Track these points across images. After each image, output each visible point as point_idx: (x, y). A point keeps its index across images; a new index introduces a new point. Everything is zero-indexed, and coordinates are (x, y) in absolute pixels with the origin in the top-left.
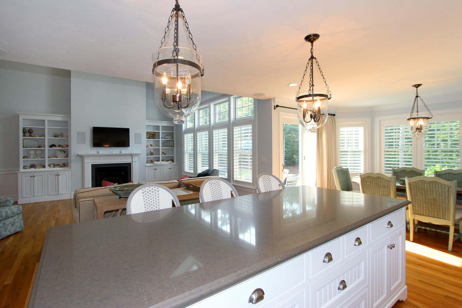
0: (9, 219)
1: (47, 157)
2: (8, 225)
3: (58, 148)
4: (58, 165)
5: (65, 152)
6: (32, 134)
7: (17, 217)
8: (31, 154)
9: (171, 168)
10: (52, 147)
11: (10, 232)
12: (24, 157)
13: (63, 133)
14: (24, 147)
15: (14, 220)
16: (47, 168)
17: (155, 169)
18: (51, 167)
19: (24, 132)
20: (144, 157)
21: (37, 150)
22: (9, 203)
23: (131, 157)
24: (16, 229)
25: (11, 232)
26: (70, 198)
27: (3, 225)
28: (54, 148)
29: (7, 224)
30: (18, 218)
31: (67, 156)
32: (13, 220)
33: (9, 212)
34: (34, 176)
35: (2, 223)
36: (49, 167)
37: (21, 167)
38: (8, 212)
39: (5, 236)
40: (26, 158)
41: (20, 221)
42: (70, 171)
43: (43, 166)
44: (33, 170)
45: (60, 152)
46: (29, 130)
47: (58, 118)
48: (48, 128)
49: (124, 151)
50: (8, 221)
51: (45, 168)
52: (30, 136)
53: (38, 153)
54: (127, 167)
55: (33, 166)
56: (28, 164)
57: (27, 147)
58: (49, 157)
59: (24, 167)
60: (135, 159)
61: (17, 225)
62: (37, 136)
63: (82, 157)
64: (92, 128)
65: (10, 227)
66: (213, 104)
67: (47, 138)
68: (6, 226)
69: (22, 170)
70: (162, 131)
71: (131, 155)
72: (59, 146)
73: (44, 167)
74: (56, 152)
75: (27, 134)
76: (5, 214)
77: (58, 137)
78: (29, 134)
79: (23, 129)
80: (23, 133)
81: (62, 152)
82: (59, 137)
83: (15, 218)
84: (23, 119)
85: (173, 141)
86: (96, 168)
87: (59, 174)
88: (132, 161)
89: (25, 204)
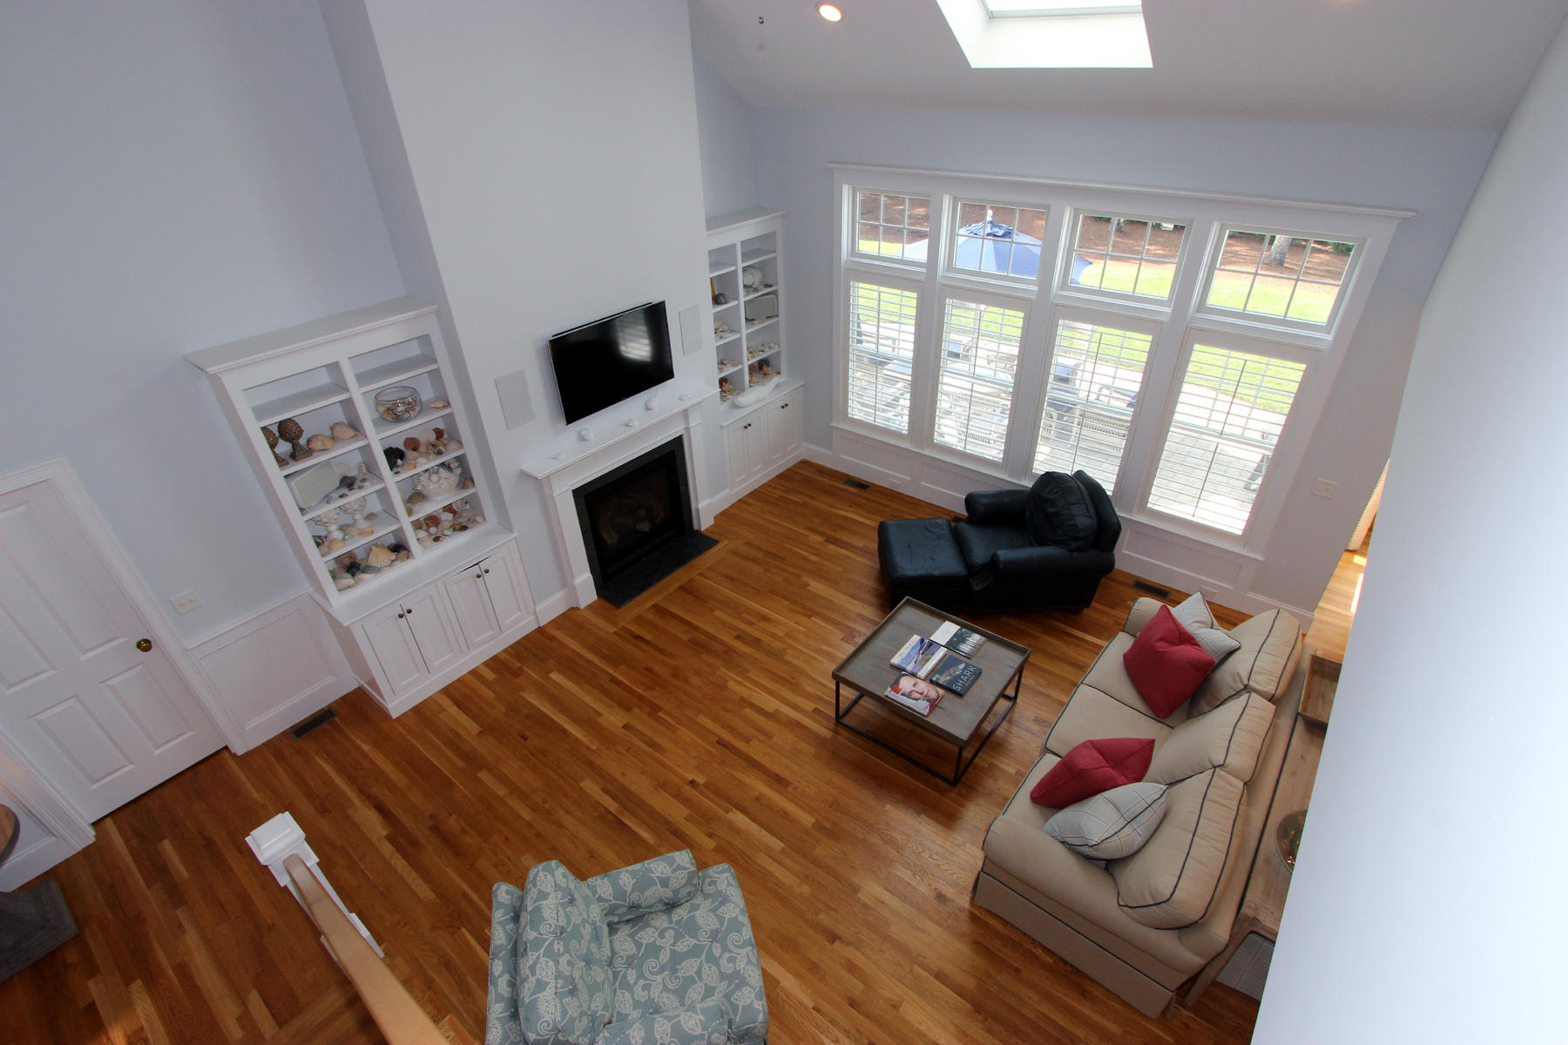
1: (406, 515)
3: (426, 465)
4: (433, 521)
5: (450, 469)
6: (303, 443)
8: (331, 523)
9: (787, 405)
14: (303, 511)
17: (745, 427)
19: (270, 439)
26: (536, 627)
31: (466, 480)
34: (409, 612)
36: (422, 547)
40: (325, 547)
42: (513, 542)
45: (435, 478)
46: (280, 430)
47: (389, 331)
48: (363, 394)
49: (658, 398)
51: (409, 553)
52: (297, 449)
53: (355, 507)
54: (674, 452)
55: (351, 563)
58: (409, 513)
60: (694, 418)
62: (326, 442)
64: (546, 346)
67: (374, 438)
69: (338, 600)
70: (742, 262)
72: (413, 444)
73: (402, 551)
74: (419, 480)
75: (282, 447)
78: (288, 446)
81: (444, 473)
84: (244, 390)
85: (775, 293)
86: (586, 497)
87: (483, 570)
88: (688, 429)
89: (417, 711)
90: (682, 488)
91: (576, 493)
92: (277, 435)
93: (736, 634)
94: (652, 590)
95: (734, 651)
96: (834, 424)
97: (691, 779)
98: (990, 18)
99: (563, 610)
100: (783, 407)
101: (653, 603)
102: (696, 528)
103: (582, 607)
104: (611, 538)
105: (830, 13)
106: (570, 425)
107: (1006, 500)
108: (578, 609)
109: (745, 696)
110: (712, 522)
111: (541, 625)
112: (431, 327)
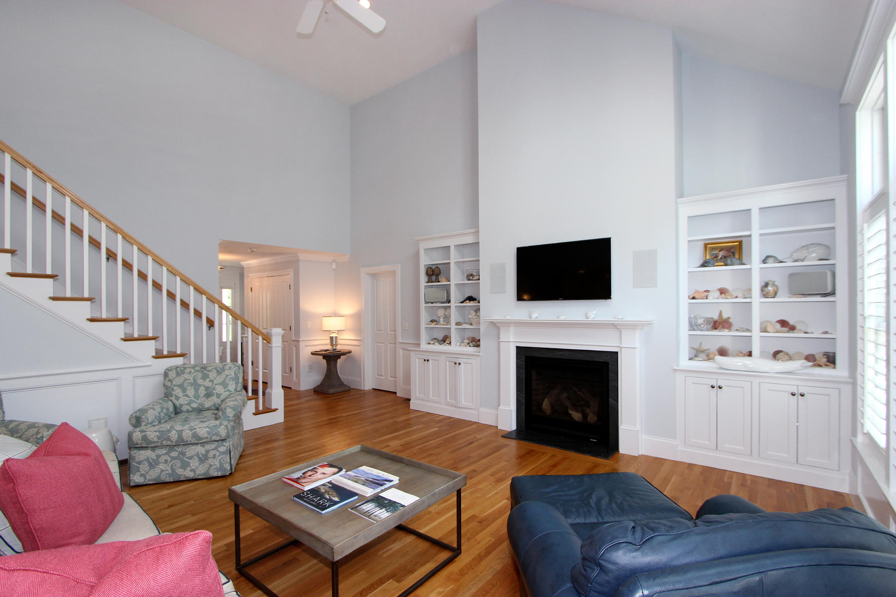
0: (193, 447)
2: (191, 458)
7: (213, 446)
11: (195, 474)
15: (206, 451)
22: (222, 414)
23: (616, 333)
24: (208, 471)
25: (197, 473)
27: (178, 455)
29: (188, 455)
30: (216, 449)
32: (204, 451)
33: (187, 435)
35: (177, 451)
38: (184, 433)
39: (182, 477)
41: (219, 456)
49: (597, 311)
50: (191, 451)
60: (630, 340)
61: (213, 464)
65: (194, 463)
68: (185, 459)
71: (615, 326)
76: (177, 436)
83: (208, 447)
84: (424, 249)
86: (527, 357)
87: (458, 362)
88: (620, 348)
91: (519, 350)
100: (794, 395)
104: (547, 406)
106: (521, 302)
108: (497, 428)
111: (479, 422)
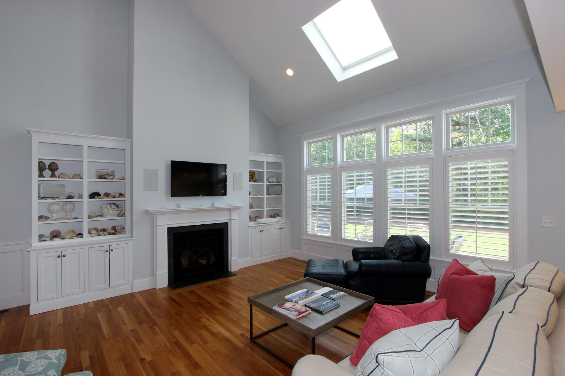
1: (87, 217)
3: (106, 199)
4: (104, 230)
5: (118, 206)
6: (57, 173)
8: (54, 212)
9: (282, 228)
10: (94, 198)
12: (41, 217)
13: (114, 171)
14: (40, 198)
16: (87, 238)
17: (261, 231)
18: (93, 235)
19: (42, 168)
20: (246, 212)
21: (66, 203)
23: (227, 213)
26: (131, 292)
28: (97, 199)
31: (122, 214)
34: (64, 256)
36: (89, 235)
37: (35, 237)
40: (44, 219)
42: (132, 242)
43: (77, 233)
44: (58, 242)
45: (108, 207)
46: (50, 166)
47: (109, 143)
48: (88, 162)
49: (218, 202)
51: (82, 237)
52: (53, 175)
53: (68, 208)
54: (223, 229)
55: (56, 235)
56: (47, 232)
57: (45, 198)
58: (90, 217)
59: (41, 238)
60: (235, 216)
62: (66, 176)
63: (151, 215)
64: (170, 163)
66: (384, 125)
67: (86, 179)
69: (36, 244)
70: (267, 169)
71: (230, 210)
72: (107, 195)
73: (80, 235)
74: (102, 207)
75: (47, 173)
77: (105, 178)
78: (50, 173)
79: (39, 162)
80: (39, 170)
81: (114, 207)
82: (107, 179)
84: (39, 142)
85: (281, 185)
86: (174, 234)
87: (110, 249)
88: (231, 220)
89: (44, 315)
90: (225, 247)
91: (170, 230)
92: (47, 167)
93: (221, 302)
94: (194, 286)
95: (216, 308)
96: (302, 237)
97: (144, 357)
98: (344, 70)
99: (148, 288)
100: (280, 229)
101: (190, 289)
102: (229, 270)
103: (157, 289)
104: (185, 262)
105: (290, 72)
106: (173, 198)
107: (371, 250)
108: (156, 289)
109: (207, 325)
110: (238, 270)
111: (133, 292)
112: (127, 147)
